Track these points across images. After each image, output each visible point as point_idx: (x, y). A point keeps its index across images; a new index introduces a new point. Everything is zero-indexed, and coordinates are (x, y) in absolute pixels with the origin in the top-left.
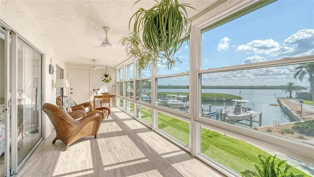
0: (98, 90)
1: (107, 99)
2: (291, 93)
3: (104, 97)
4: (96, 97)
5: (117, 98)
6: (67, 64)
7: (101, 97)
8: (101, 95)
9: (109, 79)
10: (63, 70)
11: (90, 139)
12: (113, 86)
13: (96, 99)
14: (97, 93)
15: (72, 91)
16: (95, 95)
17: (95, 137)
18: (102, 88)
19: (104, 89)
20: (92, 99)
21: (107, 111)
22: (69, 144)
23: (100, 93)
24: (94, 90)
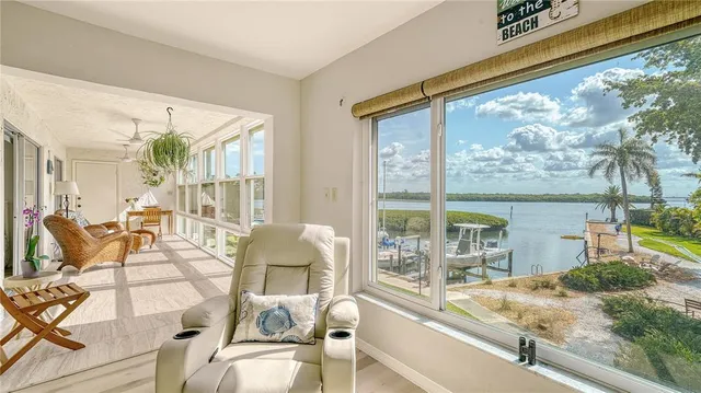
0: (136, 199)
1: (155, 218)
2: (613, 211)
3: (149, 214)
4: (130, 214)
5: (178, 216)
6: (69, 150)
7: (141, 213)
8: (141, 210)
9: (159, 180)
10: (61, 162)
11: (115, 267)
12: (170, 193)
13: (132, 218)
14: (133, 207)
15: (79, 202)
16: (129, 209)
17: (123, 265)
18: (145, 197)
19: (149, 199)
20: (122, 218)
21: (150, 237)
22: (83, 269)
23: (139, 207)
24: (127, 201)
